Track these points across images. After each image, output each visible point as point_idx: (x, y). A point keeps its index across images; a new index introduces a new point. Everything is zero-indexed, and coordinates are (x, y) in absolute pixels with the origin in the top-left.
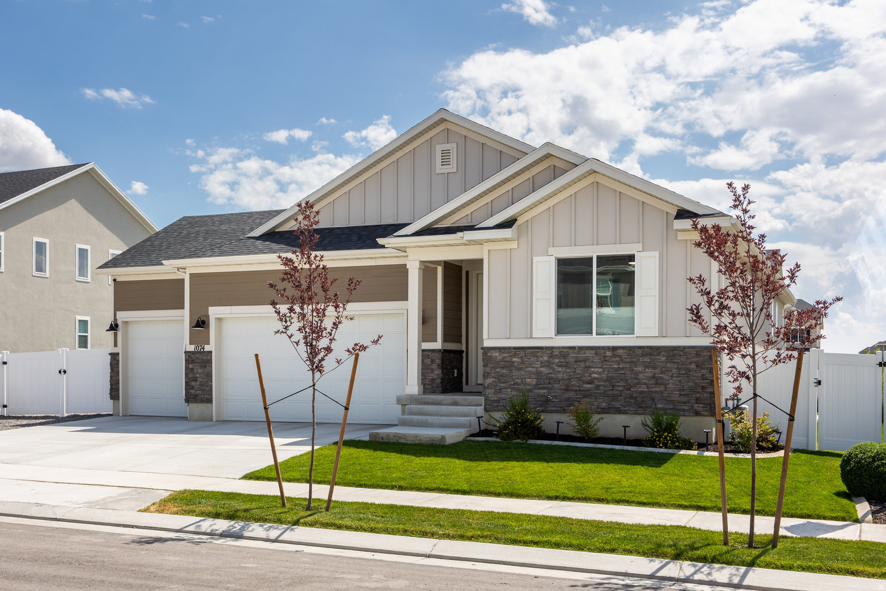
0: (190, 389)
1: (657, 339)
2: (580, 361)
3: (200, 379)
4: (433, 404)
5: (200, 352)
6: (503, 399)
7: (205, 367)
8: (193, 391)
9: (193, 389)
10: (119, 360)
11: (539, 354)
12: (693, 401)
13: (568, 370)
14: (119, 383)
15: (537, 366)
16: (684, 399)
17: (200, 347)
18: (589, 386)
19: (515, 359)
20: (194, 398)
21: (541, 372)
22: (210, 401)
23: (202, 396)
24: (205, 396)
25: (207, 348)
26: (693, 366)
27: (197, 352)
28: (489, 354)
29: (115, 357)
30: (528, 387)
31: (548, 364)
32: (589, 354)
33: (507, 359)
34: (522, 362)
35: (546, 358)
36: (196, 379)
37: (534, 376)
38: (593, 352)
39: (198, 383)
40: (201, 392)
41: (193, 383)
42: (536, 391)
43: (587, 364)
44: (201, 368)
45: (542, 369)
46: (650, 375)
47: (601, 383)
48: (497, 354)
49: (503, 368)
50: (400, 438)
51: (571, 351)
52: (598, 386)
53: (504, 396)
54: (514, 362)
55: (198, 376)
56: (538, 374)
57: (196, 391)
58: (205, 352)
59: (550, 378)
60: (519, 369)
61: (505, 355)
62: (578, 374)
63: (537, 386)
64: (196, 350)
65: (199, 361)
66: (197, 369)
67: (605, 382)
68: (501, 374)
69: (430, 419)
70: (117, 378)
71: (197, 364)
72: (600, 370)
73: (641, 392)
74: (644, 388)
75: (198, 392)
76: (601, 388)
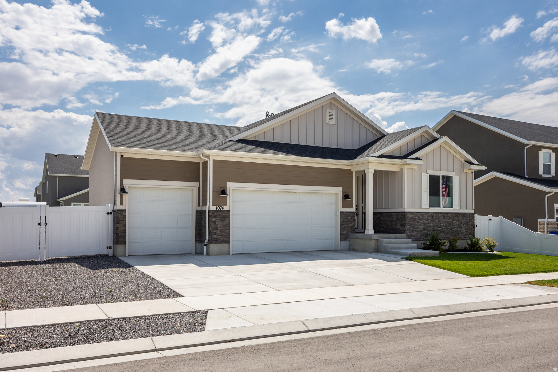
0: (214, 235)
1: (458, 210)
2: (437, 219)
3: (220, 228)
4: (387, 238)
5: (221, 211)
6: (413, 235)
7: (224, 220)
8: (215, 236)
9: (215, 235)
10: (125, 215)
11: (424, 215)
12: (469, 234)
13: (434, 222)
14: (125, 232)
15: (424, 220)
16: (467, 233)
17: (220, 208)
18: (440, 229)
19: (416, 217)
20: (216, 240)
21: (425, 223)
22: (228, 242)
23: (221, 239)
24: (224, 239)
25: (225, 208)
26: (468, 221)
27: (219, 211)
28: (407, 215)
29: (121, 212)
30: (421, 230)
31: (427, 220)
32: (440, 215)
33: (414, 217)
34: (419, 219)
35: (427, 217)
36: (217, 228)
37: (423, 225)
38: (441, 215)
39: (219, 231)
40: (221, 236)
41: (215, 231)
42: (424, 231)
43: (440, 220)
44: (221, 221)
45: (426, 222)
46: (457, 224)
47: (444, 228)
48: (410, 215)
49: (412, 221)
50: (423, 254)
51: (434, 214)
52: (443, 229)
53: (413, 234)
54: (416, 219)
55: (219, 226)
56: (424, 224)
57: (218, 236)
58: (224, 210)
59: (428, 226)
60: (418, 222)
61: (413, 216)
62: (437, 224)
63: (424, 229)
64: (217, 209)
65: (219, 217)
66: (218, 221)
67: (445, 227)
68: (412, 224)
69: (401, 245)
70: (124, 228)
71: (218, 219)
72: (443, 222)
73: (455, 231)
74: (456, 229)
75: (219, 236)
76: (444, 229)
